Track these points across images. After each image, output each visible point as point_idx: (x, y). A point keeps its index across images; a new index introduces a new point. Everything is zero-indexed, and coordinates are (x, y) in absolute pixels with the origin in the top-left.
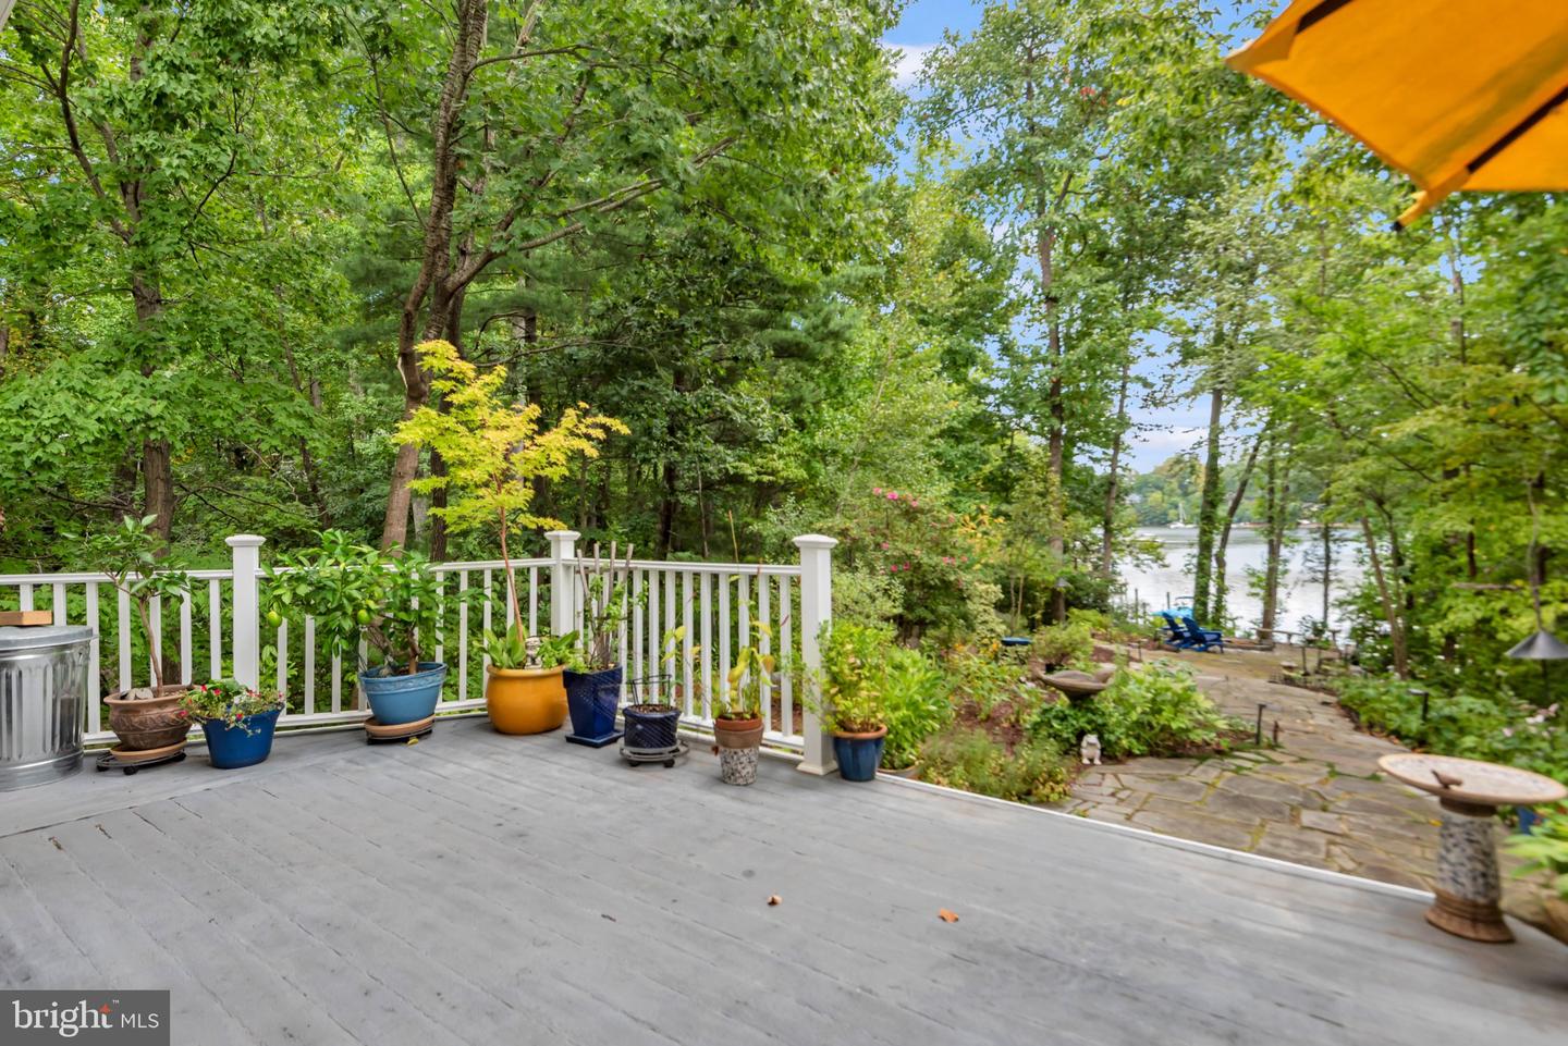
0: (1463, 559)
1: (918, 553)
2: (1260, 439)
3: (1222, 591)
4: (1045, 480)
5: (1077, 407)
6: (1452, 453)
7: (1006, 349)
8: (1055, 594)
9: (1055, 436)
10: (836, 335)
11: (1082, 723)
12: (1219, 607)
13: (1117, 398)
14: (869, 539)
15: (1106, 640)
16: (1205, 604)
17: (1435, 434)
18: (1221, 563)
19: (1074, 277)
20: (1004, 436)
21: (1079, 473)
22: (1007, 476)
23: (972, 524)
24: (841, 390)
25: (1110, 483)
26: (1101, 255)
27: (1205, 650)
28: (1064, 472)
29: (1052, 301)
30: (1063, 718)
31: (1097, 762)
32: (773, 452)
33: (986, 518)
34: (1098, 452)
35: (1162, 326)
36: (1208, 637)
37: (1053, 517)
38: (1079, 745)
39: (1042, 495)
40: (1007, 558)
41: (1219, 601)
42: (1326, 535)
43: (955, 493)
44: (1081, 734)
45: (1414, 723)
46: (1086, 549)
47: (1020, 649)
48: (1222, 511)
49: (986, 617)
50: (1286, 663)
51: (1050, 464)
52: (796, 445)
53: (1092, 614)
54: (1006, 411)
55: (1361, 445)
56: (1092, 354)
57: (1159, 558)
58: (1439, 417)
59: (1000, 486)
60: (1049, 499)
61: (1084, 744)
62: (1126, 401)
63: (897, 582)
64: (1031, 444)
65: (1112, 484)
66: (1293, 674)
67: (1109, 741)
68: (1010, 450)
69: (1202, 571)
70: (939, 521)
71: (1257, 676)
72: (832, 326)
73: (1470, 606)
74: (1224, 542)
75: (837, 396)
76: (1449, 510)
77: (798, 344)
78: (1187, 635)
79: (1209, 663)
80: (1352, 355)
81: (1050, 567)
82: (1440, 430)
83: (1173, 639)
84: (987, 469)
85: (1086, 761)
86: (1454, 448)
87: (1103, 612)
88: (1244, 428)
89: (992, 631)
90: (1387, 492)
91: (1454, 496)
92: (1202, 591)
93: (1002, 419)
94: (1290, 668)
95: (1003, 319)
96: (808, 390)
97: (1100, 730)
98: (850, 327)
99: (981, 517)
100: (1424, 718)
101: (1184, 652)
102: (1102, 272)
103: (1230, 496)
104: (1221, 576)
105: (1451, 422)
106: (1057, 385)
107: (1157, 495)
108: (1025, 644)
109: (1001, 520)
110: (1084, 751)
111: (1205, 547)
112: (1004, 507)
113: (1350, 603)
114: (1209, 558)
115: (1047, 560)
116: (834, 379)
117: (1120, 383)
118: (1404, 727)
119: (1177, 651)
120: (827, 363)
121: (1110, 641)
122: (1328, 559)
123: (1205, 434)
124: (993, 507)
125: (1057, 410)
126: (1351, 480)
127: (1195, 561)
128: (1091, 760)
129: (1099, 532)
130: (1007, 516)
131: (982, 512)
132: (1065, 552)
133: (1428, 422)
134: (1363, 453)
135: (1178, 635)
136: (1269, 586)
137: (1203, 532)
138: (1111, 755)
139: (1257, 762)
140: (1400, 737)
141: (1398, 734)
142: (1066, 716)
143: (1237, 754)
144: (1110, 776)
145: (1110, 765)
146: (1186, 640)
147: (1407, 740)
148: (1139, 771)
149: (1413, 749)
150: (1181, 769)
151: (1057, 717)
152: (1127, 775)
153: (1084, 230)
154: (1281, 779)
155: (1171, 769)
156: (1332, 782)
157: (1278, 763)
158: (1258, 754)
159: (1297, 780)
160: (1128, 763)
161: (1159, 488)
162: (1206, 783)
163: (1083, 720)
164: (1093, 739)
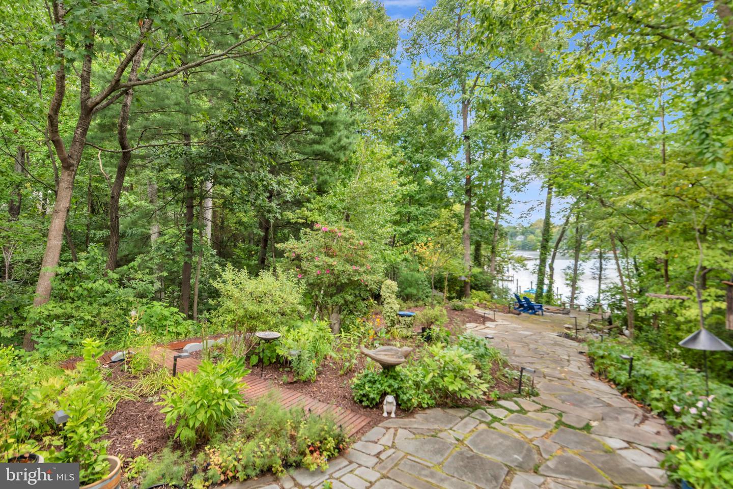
0: (663, 271)
1: (335, 263)
3: (551, 282)
6: (655, 213)
10: (344, 148)
11: (385, 387)
12: (550, 290)
15: (483, 308)
16: (542, 289)
17: (645, 202)
18: (552, 268)
23: (425, 247)
26: (494, 117)
27: (534, 314)
29: (467, 138)
30: (373, 382)
31: (393, 415)
33: (431, 244)
36: (536, 307)
38: (381, 402)
41: (550, 287)
42: (601, 257)
44: (384, 394)
45: (624, 377)
48: (552, 244)
50: (566, 326)
52: (320, 204)
53: (481, 293)
55: (610, 210)
56: (485, 164)
57: (524, 265)
58: (648, 193)
61: (385, 402)
62: (504, 189)
65: (496, 229)
66: (569, 332)
67: (402, 400)
69: (541, 273)
71: (552, 331)
72: (343, 143)
73: (663, 300)
74: (553, 259)
76: (652, 245)
78: (526, 305)
80: (604, 161)
82: (648, 200)
83: (519, 307)
85: (385, 415)
86: (656, 210)
87: (487, 292)
88: (562, 204)
90: (626, 236)
91: (655, 237)
92: (541, 283)
94: (568, 328)
97: (397, 392)
99: (429, 244)
100: (630, 373)
101: (524, 314)
104: (551, 276)
105: (654, 195)
106: (468, 180)
107: (532, 236)
108: (410, 316)
109: (439, 245)
110: (385, 407)
111: (543, 261)
113: (608, 292)
114: (545, 266)
117: (501, 180)
118: (618, 378)
119: (519, 314)
121: (485, 308)
122: (601, 268)
125: (468, 192)
126: (604, 228)
127: (537, 267)
128: (389, 413)
133: (641, 195)
134: (611, 214)
135: (521, 306)
136: (573, 280)
137: (542, 254)
138: (404, 409)
139: (511, 411)
140: (617, 385)
141: (614, 382)
142: (376, 381)
143: (502, 402)
144: (392, 431)
145: (402, 418)
146: (525, 308)
147: (619, 387)
148: (416, 426)
149: (622, 393)
150: (450, 422)
151: (369, 381)
152: (405, 428)
153: (484, 104)
154: (519, 432)
155: (442, 422)
156: (554, 434)
157: (526, 412)
158: (516, 402)
159: (528, 433)
160: (416, 416)
161: (532, 233)
162: (458, 440)
163: (386, 384)
164: (390, 398)
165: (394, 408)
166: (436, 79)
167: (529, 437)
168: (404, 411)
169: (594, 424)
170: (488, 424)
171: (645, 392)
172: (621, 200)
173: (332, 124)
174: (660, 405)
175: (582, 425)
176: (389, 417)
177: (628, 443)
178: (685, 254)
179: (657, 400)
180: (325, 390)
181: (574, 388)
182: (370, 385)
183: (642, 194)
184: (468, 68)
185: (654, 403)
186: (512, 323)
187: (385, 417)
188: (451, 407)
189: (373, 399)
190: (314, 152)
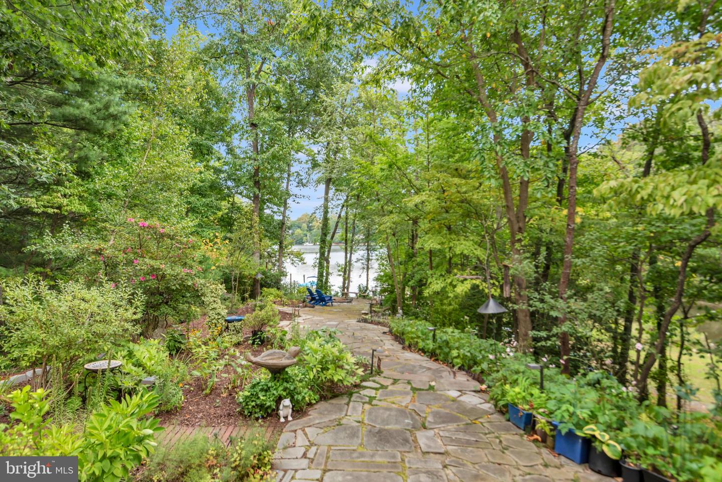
1: (162, 266)
2: (343, 206)
3: (328, 274)
4: (251, 220)
5: (267, 182)
7: (230, 151)
8: (255, 281)
9: (256, 197)
10: (115, 117)
11: (280, 391)
12: (327, 281)
13: (285, 181)
14: (121, 256)
15: (281, 305)
16: (322, 281)
18: (328, 262)
19: (265, 115)
20: (229, 196)
21: (267, 218)
22: (231, 218)
23: (211, 244)
24: (120, 155)
25: (282, 224)
26: (278, 108)
27: (325, 305)
28: (261, 217)
29: (254, 125)
30: (266, 390)
31: (290, 418)
32: (57, 192)
33: (218, 241)
34: (275, 208)
35: (303, 151)
36: (327, 299)
37: (255, 240)
38: (278, 409)
39: (250, 228)
40: (230, 263)
41: (327, 279)
42: (368, 248)
43: (200, 225)
44: (279, 399)
45: (431, 345)
46: (270, 256)
47: (236, 324)
48: (328, 238)
49: (215, 306)
50: (363, 312)
51: (253, 211)
52: (80, 189)
53: (273, 290)
54: (229, 183)
56: (274, 156)
57: (302, 260)
59: (227, 223)
60: (253, 230)
61: (281, 407)
62: (290, 183)
63: (140, 292)
64: (244, 202)
65: (283, 224)
66: (367, 317)
67: (298, 402)
68: (232, 204)
69: (321, 265)
70: (181, 243)
71: (350, 318)
72: (112, 110)
73: (438, 282)
74: (329, 252)
75: (116, 157)
77: (83, 119)
78: (317, 298)
79: (329, 313)
80: (390, 166)
81: (253, 267)
83: (311, 301)
84: (220, 214)
85: (282, 420)
87: (278, 289)
88: (338, 200)
89: (219, 314)
92: (321, 275)
93: (228, 188)
94: (365, 314)
95: (229, 134)
96: (94, 153)
97: (291, 394)
98: (125, 113)
99: (216, 240)
100: (434, 341)
101: (317, 307)
102: (279, 115)
103: (332, 231)
104: (328, 268)
106: (257, 171)
107: (299, 230)
108: (240, 320)
109: (227, 241)
110: (281, 412)
111: (322, 254)
112: (229, 235)
113: (380, 279)
114: (323, 259)
115: (252, 263)
116: (116, 148)
117: (287, 174)
118: (426, 347)
119: (313, 307)
120: (111, 137)
121: (283, 305)
122: (368, 259)
123: (322, 202)
124: (223, 234)
125: (257, 184)
127: (318, 261)
128: (286, 418)
129: (276, 247)
130: (231, 240)
131: (217, 237)
132: (261, 258)
135: (313, 299)
137: (321, 248)
138: (299, 411)
139: (376, 389)
140: (424, 352)
141: (423, 351)
142: (269, 388)
143: (364, 384)
144: (299, 432)
145: (299, 418)
146: (317, 301)
147: (427, 354)
148: (317, 421)
149: (431, 358)
150: (341, 410)
151: (262, 390)
152: (310, 426)
153: (269, 92)
154: (394, 403)
155: (336, 412)
156: (416, 399)
157: (386, 387)
158: (374, 381)
159: (401, 402)
160: (309, 413)
161: (300, 227)
162: (359, 422)
163: (281, 388)
164: (287, 402)
165: (290, 411)
166: (215, 53)
167: (404, 404)
168: (298, 411)
169: (433, 384)
170: (370, 403)
171: (447, 354)
172: (410, 201)
173: (93, 83)
174: (458, 360)
175: (427, 387)
176: (287, 422)
177: (460, 391)
178: (451, 245)
179: (456, 357)
180: (201, 414)
181: (400, 361)
182: (263, 393)
183: (423, 197)
184: (255, 51)
185: (456, 360)
186: (314, 316)
187: (282, 423)
188: (331, 398)
189: (270, 407)
190: (63, 116)
